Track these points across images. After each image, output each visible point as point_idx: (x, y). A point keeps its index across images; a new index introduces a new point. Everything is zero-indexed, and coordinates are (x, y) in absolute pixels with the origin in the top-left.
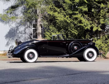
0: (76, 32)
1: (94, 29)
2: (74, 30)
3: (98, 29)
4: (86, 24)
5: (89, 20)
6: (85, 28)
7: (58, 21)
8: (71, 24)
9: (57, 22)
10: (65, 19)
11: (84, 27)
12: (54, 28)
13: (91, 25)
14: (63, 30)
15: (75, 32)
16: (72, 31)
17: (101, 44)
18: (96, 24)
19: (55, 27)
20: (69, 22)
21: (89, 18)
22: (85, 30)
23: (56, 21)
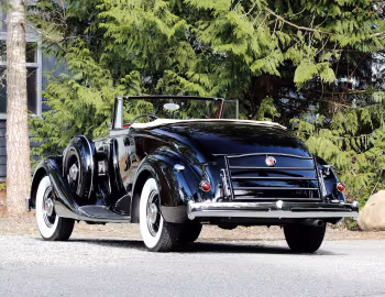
0: (207, 89)
1: (302, 75)
2: (197, 77)
3: (322, 76)
4: (255, 47)
5: (272, 27)
6: (253, 69)
7: (111, 27)
8: (182, 43)
9: (105, 30)
10: (150, 16)
11: (248, 59)
12: (91, 62)
13: (284, 51)
14: (137, 74)
15: (197, 87)
16: (182, 80)
17: (334, 156)
18: (309, 49)
19: (97, 61)
20: (170, 32)
21: (273, 17)
22: (255, 79)
23: (101, 25)
